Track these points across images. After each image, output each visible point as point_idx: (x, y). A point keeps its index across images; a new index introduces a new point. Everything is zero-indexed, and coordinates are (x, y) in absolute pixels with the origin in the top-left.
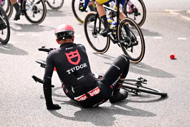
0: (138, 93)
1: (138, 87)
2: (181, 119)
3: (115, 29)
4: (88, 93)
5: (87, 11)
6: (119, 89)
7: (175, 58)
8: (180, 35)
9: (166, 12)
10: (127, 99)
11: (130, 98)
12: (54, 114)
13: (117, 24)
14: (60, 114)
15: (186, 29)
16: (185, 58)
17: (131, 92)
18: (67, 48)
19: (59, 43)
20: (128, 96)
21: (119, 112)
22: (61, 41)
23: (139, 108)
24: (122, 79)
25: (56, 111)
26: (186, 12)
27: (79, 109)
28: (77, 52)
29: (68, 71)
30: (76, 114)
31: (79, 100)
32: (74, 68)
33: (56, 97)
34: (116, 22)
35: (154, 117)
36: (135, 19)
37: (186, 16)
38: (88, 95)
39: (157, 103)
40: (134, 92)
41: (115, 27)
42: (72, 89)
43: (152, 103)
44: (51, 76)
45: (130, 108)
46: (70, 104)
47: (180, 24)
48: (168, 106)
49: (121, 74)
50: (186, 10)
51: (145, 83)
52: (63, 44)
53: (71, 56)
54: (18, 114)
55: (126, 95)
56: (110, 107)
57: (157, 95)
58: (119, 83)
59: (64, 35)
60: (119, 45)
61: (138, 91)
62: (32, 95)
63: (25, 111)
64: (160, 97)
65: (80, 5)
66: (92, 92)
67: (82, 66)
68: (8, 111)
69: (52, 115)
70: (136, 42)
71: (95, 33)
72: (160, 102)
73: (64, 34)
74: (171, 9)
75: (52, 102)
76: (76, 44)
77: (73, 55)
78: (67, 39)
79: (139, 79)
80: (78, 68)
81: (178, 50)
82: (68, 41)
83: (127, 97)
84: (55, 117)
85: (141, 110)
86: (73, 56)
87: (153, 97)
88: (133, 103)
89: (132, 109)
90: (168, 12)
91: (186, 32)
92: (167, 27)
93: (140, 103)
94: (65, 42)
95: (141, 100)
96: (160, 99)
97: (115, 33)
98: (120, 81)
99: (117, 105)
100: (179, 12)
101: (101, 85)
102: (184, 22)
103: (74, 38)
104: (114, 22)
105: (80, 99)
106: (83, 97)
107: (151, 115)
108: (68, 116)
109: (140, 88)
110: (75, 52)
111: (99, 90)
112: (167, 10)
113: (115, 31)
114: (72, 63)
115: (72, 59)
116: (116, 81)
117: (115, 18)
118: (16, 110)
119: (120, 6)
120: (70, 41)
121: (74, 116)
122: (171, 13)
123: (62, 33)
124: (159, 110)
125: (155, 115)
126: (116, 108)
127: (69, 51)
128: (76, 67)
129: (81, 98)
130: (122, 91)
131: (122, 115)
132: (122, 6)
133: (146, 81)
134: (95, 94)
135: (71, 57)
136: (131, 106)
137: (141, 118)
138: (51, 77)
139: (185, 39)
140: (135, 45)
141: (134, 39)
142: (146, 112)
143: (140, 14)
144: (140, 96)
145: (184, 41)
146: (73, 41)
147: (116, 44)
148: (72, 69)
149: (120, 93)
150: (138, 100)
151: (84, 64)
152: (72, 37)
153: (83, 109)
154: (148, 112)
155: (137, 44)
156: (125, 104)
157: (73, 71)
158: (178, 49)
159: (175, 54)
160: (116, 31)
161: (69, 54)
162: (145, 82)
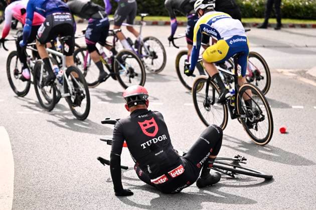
0: (234, 175)
1: (235, 167)
2: (288, 207)
3: (233, 99)
4: (169, 173)
5: (194, 76)
6: (210, 170)
7: (286, 131)
8: (295, 102)
9: (278, 73)
10: (219, 182)
11: (224, 182)
12: (124, 202)
13: (235, 92)
14: (132, 202)
15: (305, 94)
16: (300, 131)
17: (226, 174)
18: (140, 116)
19: (129, 110)
20: (221, 179)
21: (209, 198)
22: (131, 108)
23: (234, 194)
24: (213, 157)
25: (127, 197)
26: (305, 72)
27: (156, 196)
28: (153, 120)
29: (143, 145)
30: (153, 201)
31: (157, 183)
32: (150, 141)
33: (128, 181)
34: (234, 89)
35: (254, 205)
36: (257, 84)
37: (305, 77)
38: (169, 176)
39: (258, 188)
40: (229, 175)
41: (233, 96)
42: (149, 168)
43: (252, 188)
44: (120, 153)
45: (223, 194)
46: (146, 190)
47: (296, 89)
48: (273, 191)
49: (211, 150)
50: (306, 70)
51: (244, 163)
52: (134, 111)
53: (145, 125)
54: (77, 201)
55: (218, 178)
56: (198, 193)
57: (259, 178)
58: (209, 162)
59: (137, 100)
60: (240, 121)
61: (234, 172)
62: (97, 178)
63: (86, 198)
64: (263, 180)
65: (185, 67)
66: (174, 171)
67: (160, 138)
68: (65, 198)
69: (122, 203)
70: (261, 116)
71: (207, 105)
72: (263, 187)
73: (137, 98)
74: (284, 69)
75: (122, 187)
76: (152, 111)
77: (148, 124)
78: (140, 104)
79: (235, 157)
80: (155, 140)
81: (290, 122)
82: (141, 107)
83: (219, 180)
84: (125, 205)
85: (237, 197)
86: (149, 126)
87: (255, 180)
88: (227, 187)
89: (226, 195)
90: (282, 72)
91: (303, 99)
92: (278, 92)
93: (237, 188)
94: (137, 109)
95: (238, 184)
96: (262, 183)
97: (233, 105)
98: (209, 159)
99: (206, 190)
100: (296, 73)
101: (185, 163)
102: (302, 85)
103: (148, 103)
104: (231, 90)
105: (159, 181)
106: (162, 178)
107: (250, 202)
108: (143, 204)
109: (237, 169)
110: (150, 121)
111: (183, 169)
112: (279, 70)
113: (233, 102)
114: (148, 135)
115: (147, 130)
116: (205, 159)
117: (233, 85)
118: (76, 196)
119: (238, 69)
120: (144, 107)
121: (150, 205)
122: (285, 74)
123: (133, 97)
124: (261, 196)
125: (255, 202)
126: (205, 194)
127: (143, 120)
128: (153, 140)
129: (159, 179)
130: (213, 172)
131: (213, 203)
132: (240, 67)
133: (246, 160)
134: (178, 174)
135: (146, 128)
136: (224, 192)
137: (237, 206)
138: (120, 155)
139: (302, 107)
140: (261, 121)
141: (258, 113)
142: (243, 199)
143: (263, 78)
144: (237, 179)
145: (300, 109)
146: (147, 107)
147: (236, 120)
148: (147, 142)
149: (210, 175)
150: (235, 184)
151: (163, 136)
152: (146, 102)
153: (162, 195)
154: (247, 199)
155: (263, 119)
156: (218, 189)
157: (149, 145)
158: (291, 120)
159: (287, 127)
160: (235, 101)
161: (144, 123)
162: (244, 161)
